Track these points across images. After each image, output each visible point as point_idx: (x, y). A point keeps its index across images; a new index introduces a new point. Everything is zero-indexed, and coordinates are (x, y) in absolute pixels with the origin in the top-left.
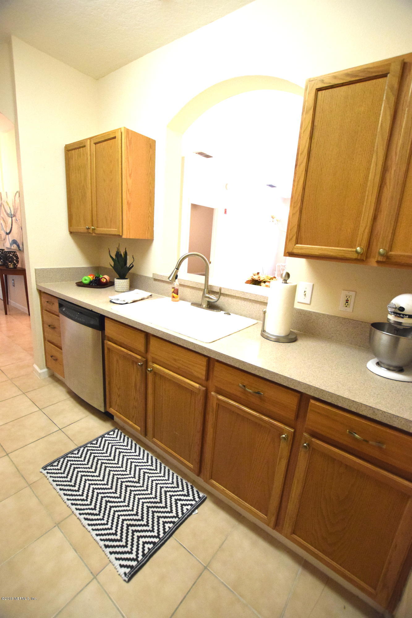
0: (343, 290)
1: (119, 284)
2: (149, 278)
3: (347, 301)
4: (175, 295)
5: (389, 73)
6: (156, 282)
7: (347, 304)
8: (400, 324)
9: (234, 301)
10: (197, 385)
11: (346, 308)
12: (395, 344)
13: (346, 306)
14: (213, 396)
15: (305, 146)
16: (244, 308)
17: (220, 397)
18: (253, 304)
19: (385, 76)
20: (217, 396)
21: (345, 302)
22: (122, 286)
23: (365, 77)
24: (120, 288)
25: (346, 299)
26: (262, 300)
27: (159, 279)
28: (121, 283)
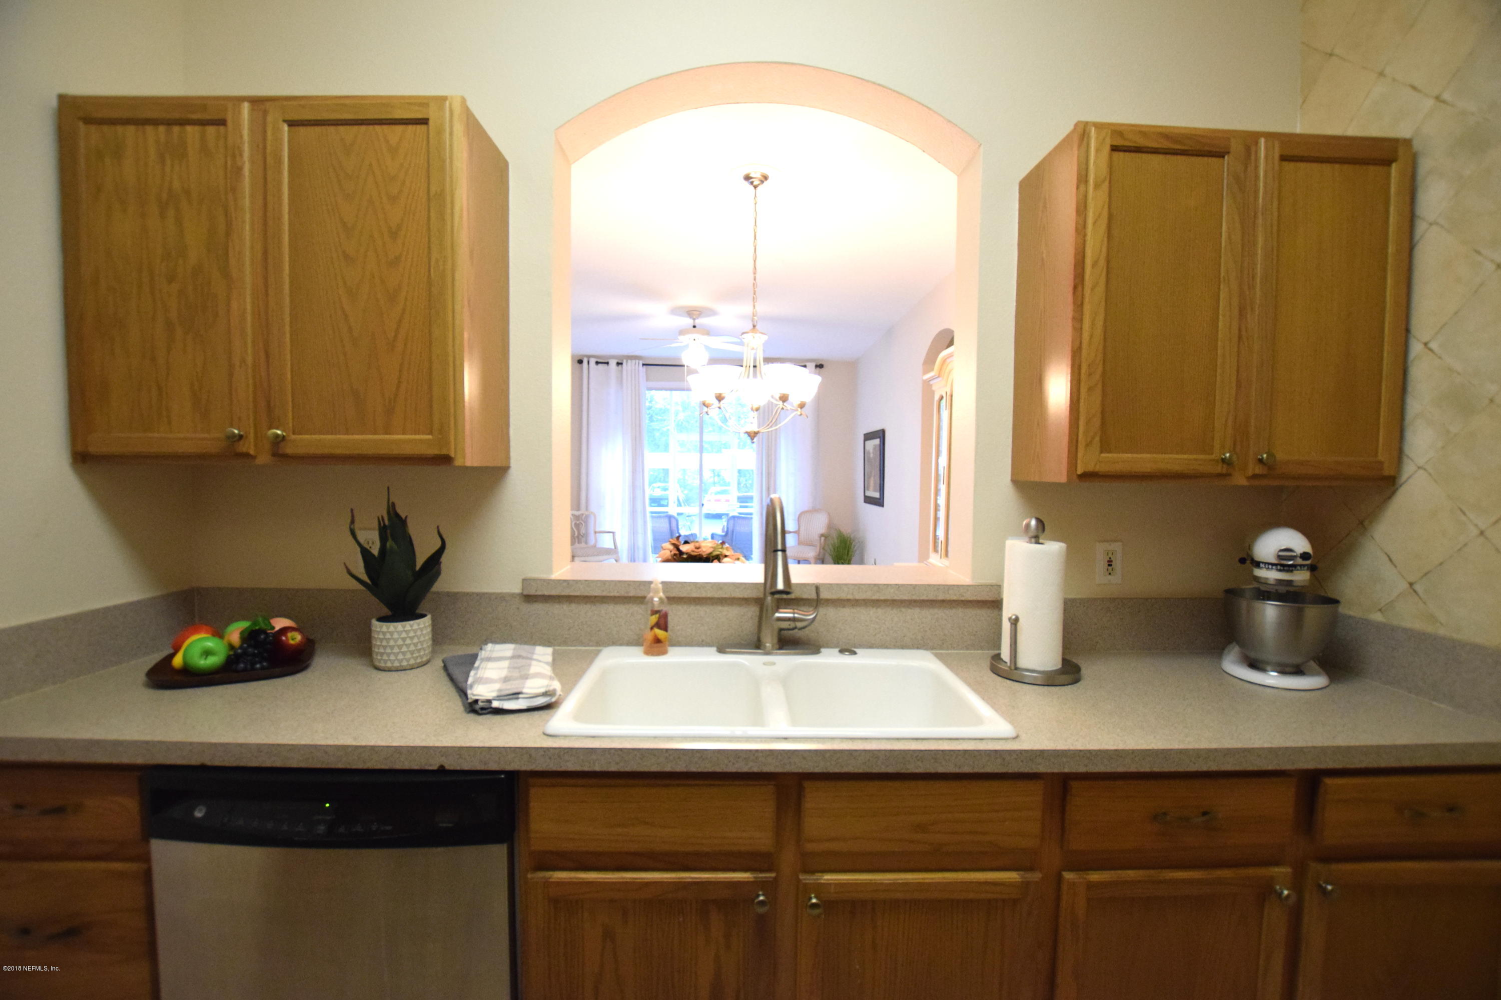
0: (1100, 542)
1: (404, 639)
2: (502, 598)
3: (1110, 563)
4: (660, 633)
5: (1228, 153)
6: (539, 608)
7: (1110, 568)
8: (1289, 583)
9: (846, 612)
10: (1012, 876)
11: (1110, 577)
12: (1295, 623)
13: (1110, 574)
14: (1074, 882)
15: (1101, 251)
16: (877, 627)
17: (1095, 877)
18: (903, 610)
19: (1221, 155)
20: (1085, 879)
21: (1107, 565)
22: (415, 645)
23: (1193, 149)
24: (408, 656)
25: (1109, 559)
26: (931, 597)
27: (554, 593)
28: (412, 634)
